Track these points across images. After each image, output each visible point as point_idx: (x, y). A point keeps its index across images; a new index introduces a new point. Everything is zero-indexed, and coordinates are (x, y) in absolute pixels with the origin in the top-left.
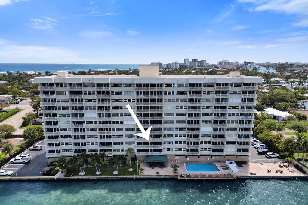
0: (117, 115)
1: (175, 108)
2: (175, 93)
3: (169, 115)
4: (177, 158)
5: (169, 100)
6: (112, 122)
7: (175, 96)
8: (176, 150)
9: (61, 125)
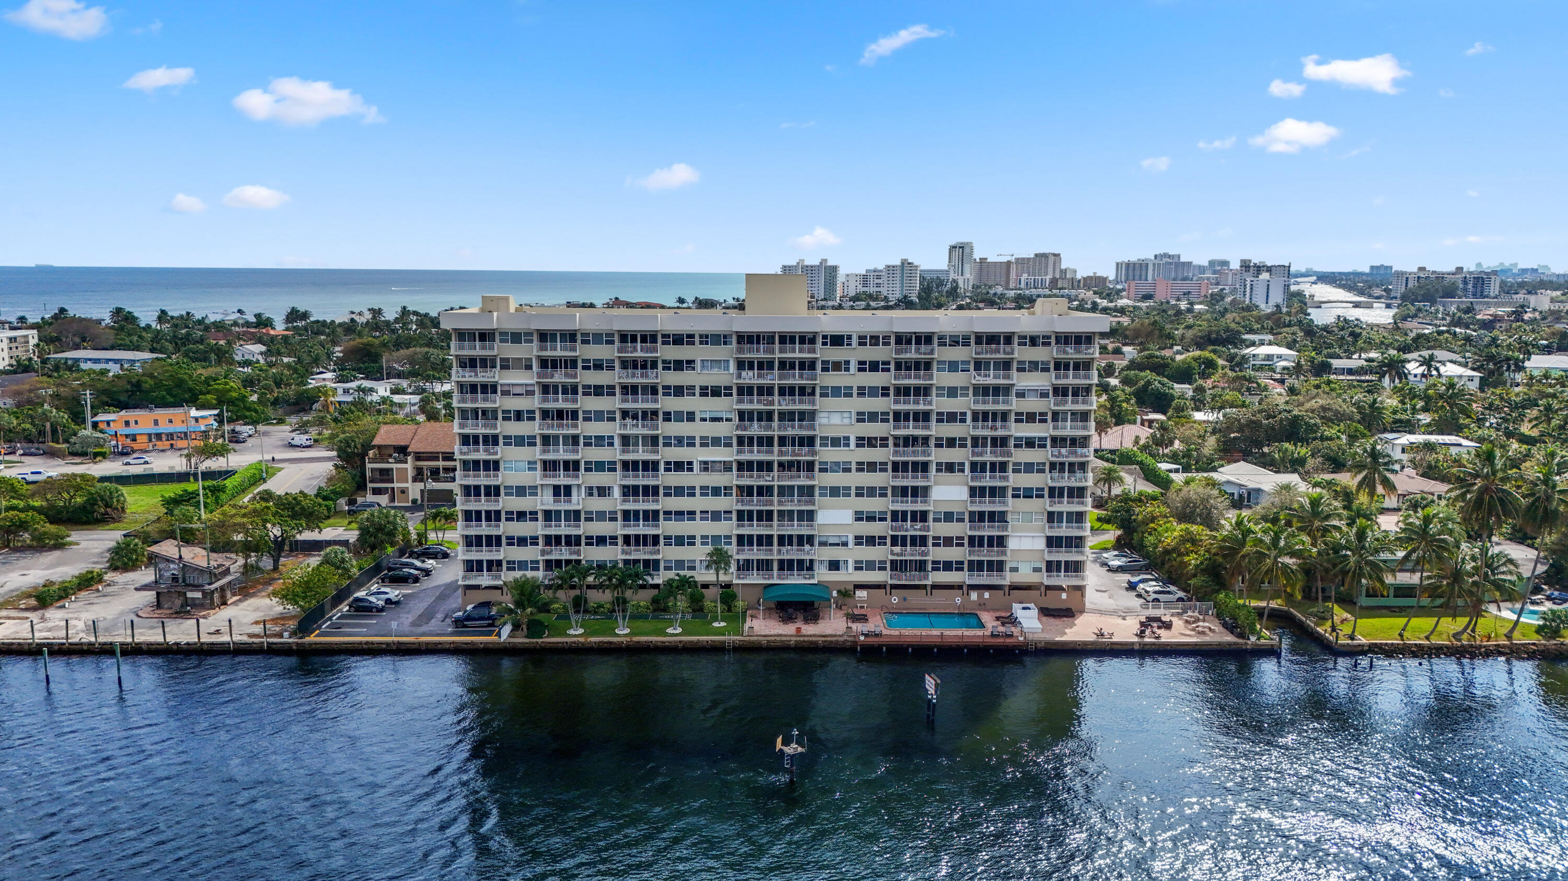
0: (680, 441)
1: (854, 417)
2: (853, 367)
3: (836, 442)
4: (862, 594)
5: (836, 392)
6: (662, 466)
7: (854, 379)
8: (857, 569)
9: (507, 477)
